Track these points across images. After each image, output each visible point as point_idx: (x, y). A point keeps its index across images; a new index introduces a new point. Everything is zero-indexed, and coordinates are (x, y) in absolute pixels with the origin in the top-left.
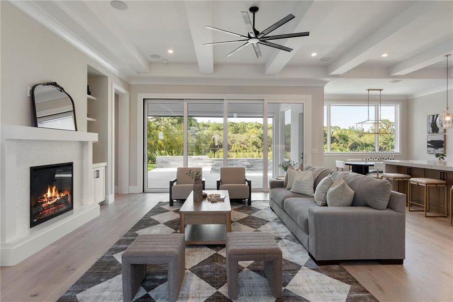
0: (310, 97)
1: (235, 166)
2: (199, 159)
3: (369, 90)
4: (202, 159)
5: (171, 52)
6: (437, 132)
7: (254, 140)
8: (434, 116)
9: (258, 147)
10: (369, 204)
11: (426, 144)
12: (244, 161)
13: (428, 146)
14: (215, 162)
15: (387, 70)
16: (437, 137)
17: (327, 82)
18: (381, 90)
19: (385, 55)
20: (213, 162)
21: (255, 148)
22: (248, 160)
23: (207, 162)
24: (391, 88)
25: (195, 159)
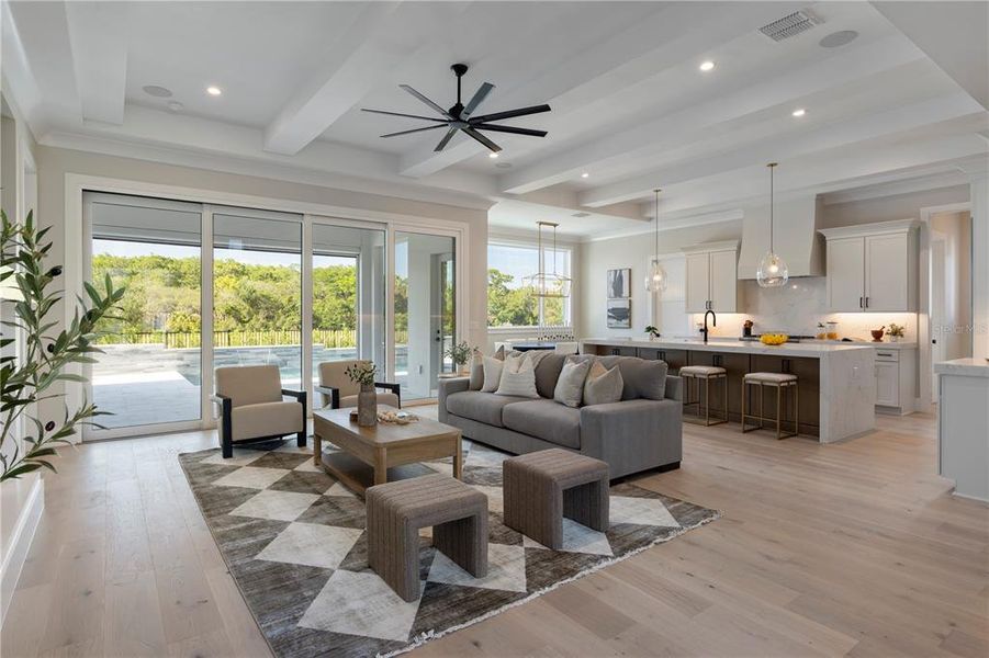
0: (466, 226)
1: (242, 365)
2: (135, 352)
3: (541, 223)
4: (148, 353)
5: (214, 91)
6: (620, 296)
7: (231, 304)
8: (616, 271)
9: (240, 321)
10: (644, 395)
11: (606, 313)
12: (262, 353)
13: (609, 317)
14: (186, 357)
15: (576, 197)
16: (621, 304)
17: (493, 203)
18: (555, 225)
19: (585, 176)
20: (182, 359)
21: (231, 322)
22: (274, 351)
23: (163, 359)
24: (570, 223)
25: (126, 352)
